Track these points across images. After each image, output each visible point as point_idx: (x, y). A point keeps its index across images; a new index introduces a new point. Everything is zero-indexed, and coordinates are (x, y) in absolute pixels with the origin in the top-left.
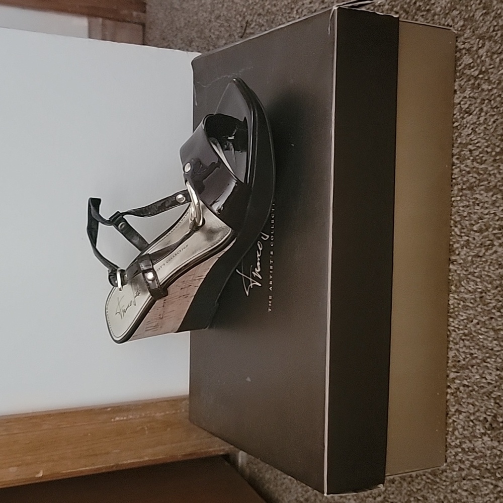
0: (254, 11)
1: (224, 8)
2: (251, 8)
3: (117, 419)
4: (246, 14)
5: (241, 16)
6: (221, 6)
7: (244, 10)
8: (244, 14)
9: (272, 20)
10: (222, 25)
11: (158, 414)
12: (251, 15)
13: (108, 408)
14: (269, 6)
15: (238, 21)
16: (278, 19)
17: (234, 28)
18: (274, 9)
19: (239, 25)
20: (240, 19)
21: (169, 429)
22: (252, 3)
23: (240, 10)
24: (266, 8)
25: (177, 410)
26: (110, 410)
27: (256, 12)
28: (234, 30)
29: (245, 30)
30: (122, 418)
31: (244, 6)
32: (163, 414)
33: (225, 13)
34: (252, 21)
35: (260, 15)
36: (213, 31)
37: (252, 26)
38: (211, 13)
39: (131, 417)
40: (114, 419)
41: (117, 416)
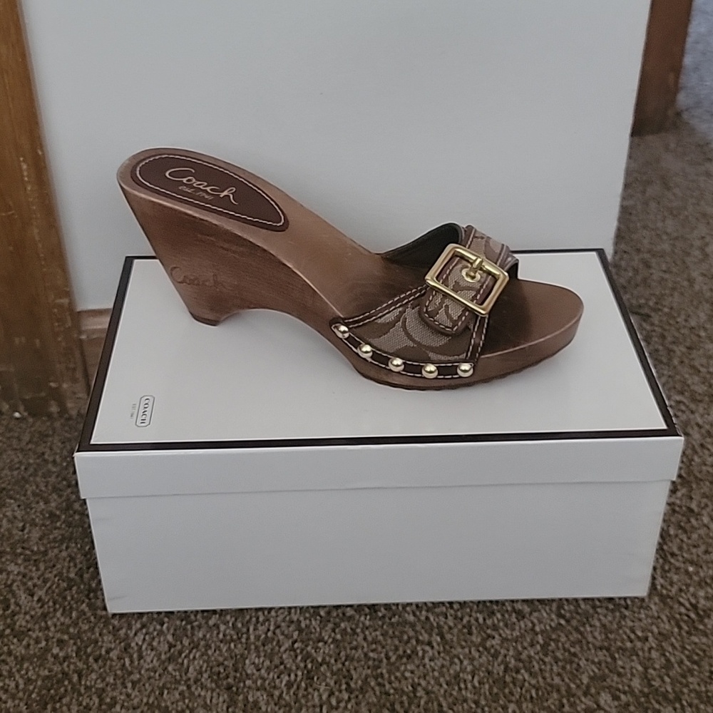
0: (667, 327)
1: (661, 274)
2: (671, 322)
3: (25, 167)
4: (660, 313)
5: (657, 303)
6: (664, 268)
7: (666, 310)
8: (659, 310)
9: (659, 358)
10: (636, 271)
11: (36, 231)
12: (661, 321)
13: (42, 151)
14: (678, 353)
15: (647, 300)
16: (662, 369)
17: (635, 292)
18: (676, 362)
19: (642, 301)
20: (651, 303)
21: (11, 248)
22: (677, 322)
23: (664, 303)
24: (675, 348)
25: (45, 259)
26: (38, 155)
27: (665, 330)
28: (632, 294)
29: (637, 313)
30: (25, 174)
31: (671, 308)
32: (37, 238)
33: (655, 277)
34: (652, 324)
35: (663, 337)
36: (625, 256)
37: (644, 325)
38: (649, 251)
39: (29, 188)
40: (24, 161)
41: (28, 165)
